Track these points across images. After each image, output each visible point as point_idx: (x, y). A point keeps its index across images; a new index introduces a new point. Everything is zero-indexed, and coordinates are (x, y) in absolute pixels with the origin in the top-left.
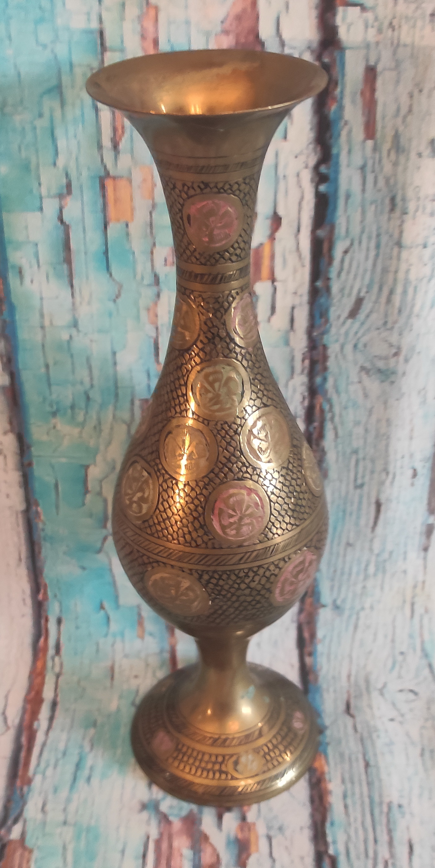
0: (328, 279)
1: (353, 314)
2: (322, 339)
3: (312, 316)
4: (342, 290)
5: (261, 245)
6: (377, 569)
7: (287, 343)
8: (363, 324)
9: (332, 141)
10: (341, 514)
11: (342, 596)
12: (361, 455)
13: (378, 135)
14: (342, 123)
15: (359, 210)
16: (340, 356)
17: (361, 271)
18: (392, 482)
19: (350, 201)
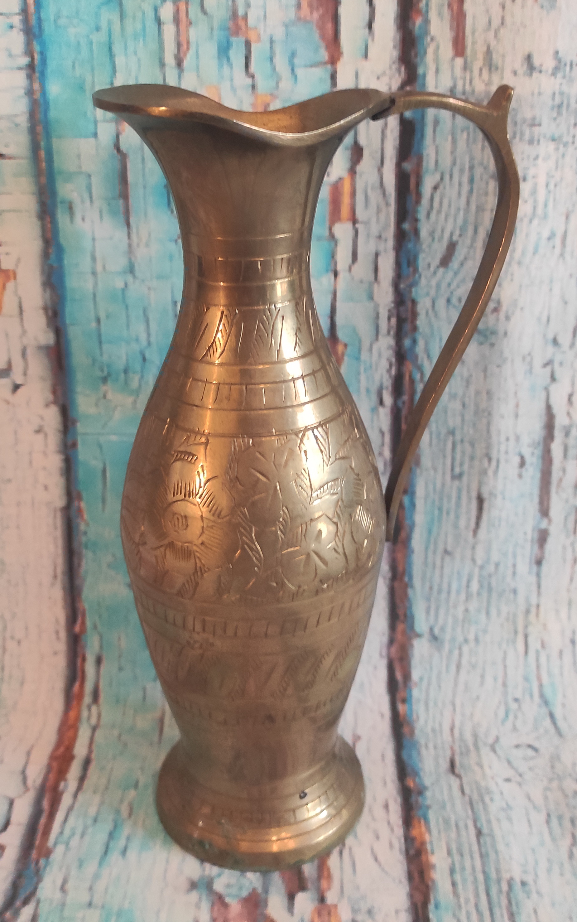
0: (416, 220)
1: (445, 262)
2: (410, 292)
3: (398, 264)
4: (432, 234)
5: (341, 179)
6: (481, 586)
7: (371, 297)
8: (456, 273)
9: (418, 60)
10: (436, 512)
11: (441, 622)
12: (458, 437)
13: (469, 51)
14: (429, 39)
15: (450, 138)
16: (430, 312)
17: (453, 211)
18: (496, 472)
19: (438, 129)
